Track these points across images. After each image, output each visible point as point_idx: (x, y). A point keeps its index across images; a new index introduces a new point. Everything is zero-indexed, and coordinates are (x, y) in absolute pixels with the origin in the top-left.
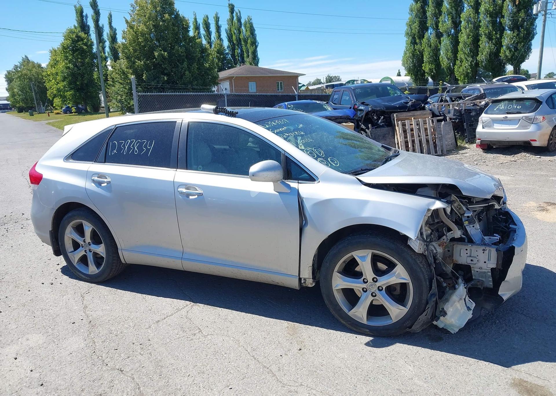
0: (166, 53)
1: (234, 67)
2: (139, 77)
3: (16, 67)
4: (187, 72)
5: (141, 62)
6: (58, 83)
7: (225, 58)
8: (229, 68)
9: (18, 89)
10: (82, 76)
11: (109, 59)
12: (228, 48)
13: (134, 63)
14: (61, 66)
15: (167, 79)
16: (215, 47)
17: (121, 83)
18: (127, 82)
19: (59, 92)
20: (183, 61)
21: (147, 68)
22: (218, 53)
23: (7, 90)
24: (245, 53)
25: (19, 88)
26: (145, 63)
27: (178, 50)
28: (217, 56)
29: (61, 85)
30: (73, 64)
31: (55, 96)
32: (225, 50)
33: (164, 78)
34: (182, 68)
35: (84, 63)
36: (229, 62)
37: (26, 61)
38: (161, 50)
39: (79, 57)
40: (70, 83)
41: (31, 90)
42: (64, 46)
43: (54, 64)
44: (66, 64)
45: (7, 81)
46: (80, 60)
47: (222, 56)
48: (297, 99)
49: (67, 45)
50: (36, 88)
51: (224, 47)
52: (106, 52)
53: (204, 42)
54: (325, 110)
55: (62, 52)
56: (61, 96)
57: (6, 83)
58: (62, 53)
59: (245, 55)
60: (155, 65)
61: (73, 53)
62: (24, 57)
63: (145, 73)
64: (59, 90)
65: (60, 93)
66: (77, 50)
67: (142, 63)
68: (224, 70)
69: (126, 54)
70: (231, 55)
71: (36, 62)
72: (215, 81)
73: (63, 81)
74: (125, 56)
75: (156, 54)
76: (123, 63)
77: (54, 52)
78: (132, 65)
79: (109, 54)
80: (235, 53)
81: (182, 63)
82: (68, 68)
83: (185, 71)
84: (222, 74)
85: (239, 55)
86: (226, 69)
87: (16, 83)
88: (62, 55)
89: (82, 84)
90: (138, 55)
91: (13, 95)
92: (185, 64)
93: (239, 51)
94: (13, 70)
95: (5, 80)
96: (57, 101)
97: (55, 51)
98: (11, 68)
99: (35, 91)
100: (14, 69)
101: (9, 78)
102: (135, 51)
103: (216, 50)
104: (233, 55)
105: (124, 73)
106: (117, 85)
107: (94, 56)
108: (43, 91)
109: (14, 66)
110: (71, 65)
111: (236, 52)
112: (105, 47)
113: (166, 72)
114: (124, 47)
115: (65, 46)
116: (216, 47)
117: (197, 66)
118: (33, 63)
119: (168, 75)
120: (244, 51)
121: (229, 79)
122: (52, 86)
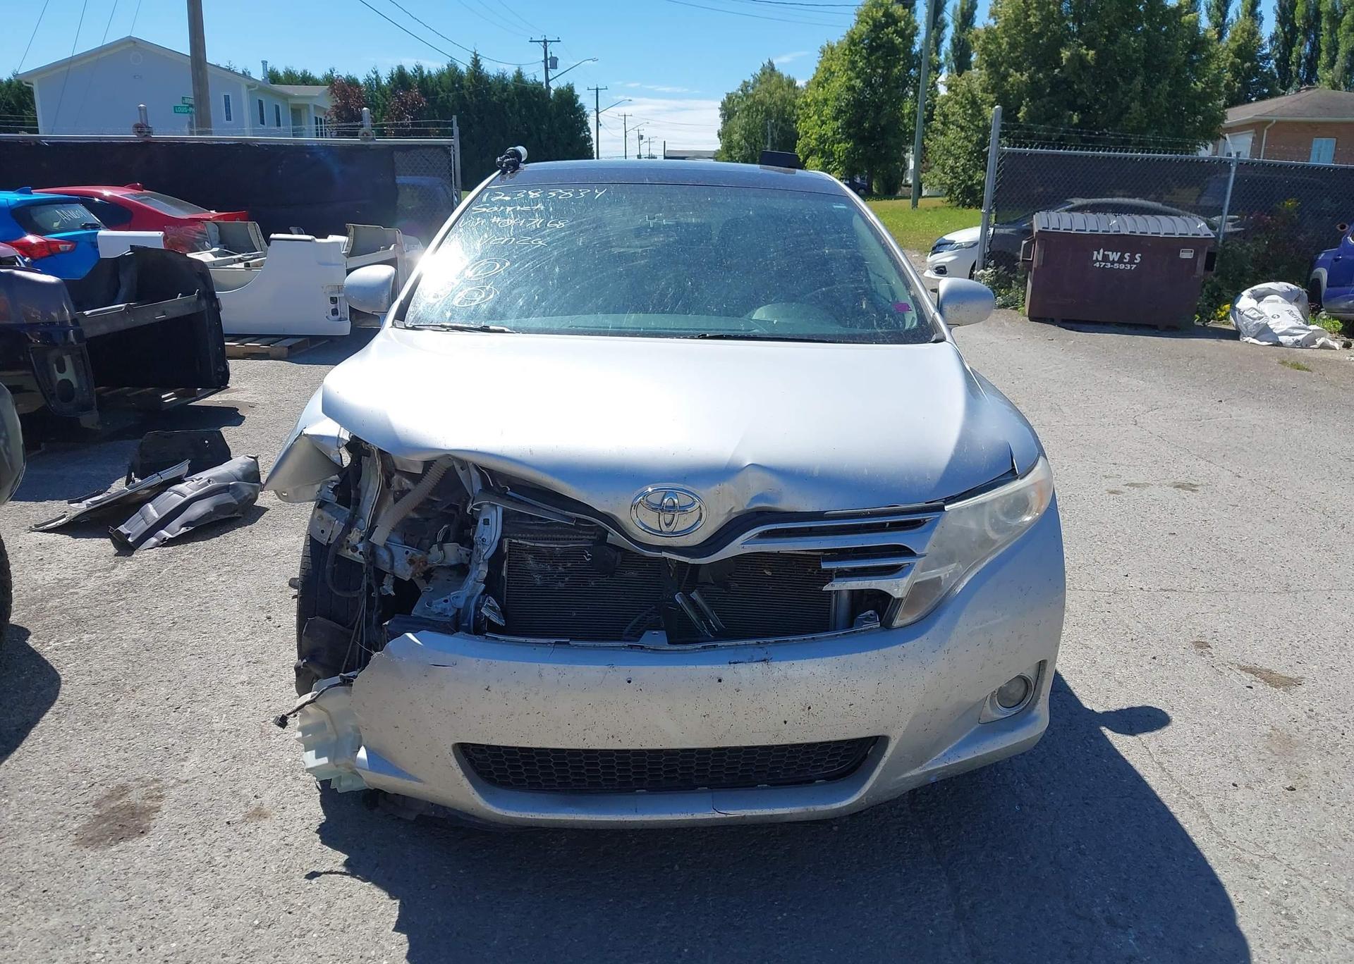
0: (1092, 52)
1: (1278, 95)
2: (1009, 114)
3: (746, 84)
4: (1135, 105)
5: (1022, 75)
6: (823, 123)
7: (1255, 70)
8: (1262, 97)
9: (740, 135)
10: (878, 108)
11: (945, 68)
12: (1271, 42)
13: (1005, 77)
14: (838, 84)
15: (1080, 120)
16: (1233, 39)
17: (962, 128)
18: (978, 126)
19: (821, 143)
20: (1135, 72)
21: (1034, 89)
22: (1237, 55)
23: (719, 135)
24: (1324, 56)
25: (743, 132)
26: (1031, 77)
27: (1126, 45)
28: (1232, 64)
29: (828, 130)
30: (864, 81)
31: (812, 152)
32: (1261, 46)
33: (1071, 117)
34: (1125, 94)
35: (888, 78)
36: (1267, 80)
37: (769, 71)
38: (1081, 45)
39: (881, 63)
40: (849, 124)
41: (765, 137)
42: (852, 38)
43: (824, 79)
44: (850, 79)
45: (722, 115)
46: (880, 71)
47: (1248, 64)
49: (861, 36)
50: (775, 135)
51: (1261, 39)
52: (943, 53)
53: (1205, 23)
55: (847, 52)
56: (824, 152)
57: (721, 120)
58: (845, 55)
59: (1324, 58)
60: (1056, 84)
61: (870, 54)
62: (766, 62)
63: (1027, 103)
64: (822, 140)
65: (822, 147)
66: (879, 47)
67: (1025, 78)
68: (1244, 104)
69: (989, 56)
70: (1276, 61)
71: (785, 75)
72: (1212, 130)
73: (836, 119)
74: (986, 61)
75: (1065, 54)
76: (977, 75)
77: (828, 52)
78: (997, 85)
79: (947, 58)
80: (1291, 53)
81: (1129, 80)
82: (851, 89)
83: (1133, 100)
84: (1236, 115)
85: (1304, 60)
86: (1253, 99)
87: (740, 122)
88: (844, 60)
89: (873, 127)
90: (1018, 57)
91: (727, 147)
92: (1138, 83)
93: (1306, 49)
94: (740, 92)
95: (719, 112)
96: (814, 164)
97: (832, 49)
99: (773, 139)
100: (742, 90)
101: (728, 112)
102: (1013, 46)
103: (1233, 46)
104: (1283, 63)
105: (974, 103)
106: (953, 132)
107: (913, 61)
108: (790, 138)
109: (741, 82)
110: (858, 83)
111: (1294, 55)
112: (942, 41)
113: (1079, 101)
114: (988, 38)
115: (855, 37)
116: (1237, 38)
117: (1168, 88)
118: (781, 76)
119: (1082, 109)
120: (1323, 47)
121: (1256, 126)
122: (810, 130)
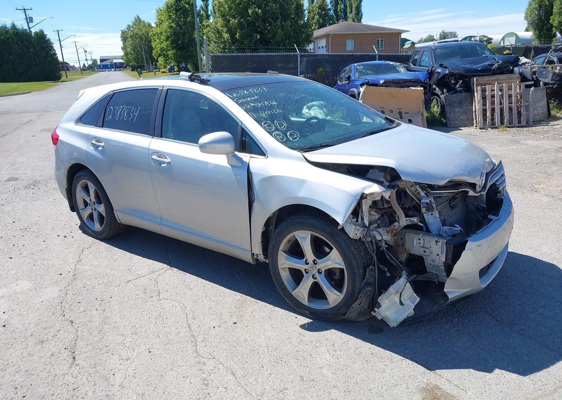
0: (260, 10)
1: (336, 23)
2: (232, 36)
3: (129, 26)
4: (279, 31)
5: (235, 20)
6: (162, 42)
7: (326, 14)
8: (330, 24)
9: (130, 48)
10: (184, 34)
11: (211, 17)
12: (331, 3)
13: (229, 21)
14: (165, 25)
15: (260, 37)
16: (317, 3)
17: (216, 42)
18: (221, 41)
19: (162, 51)
20: (277, 18)
21: (241, 26)
22: (320, 8)
23: (122, 49)
24: (348, 8)
25: (131, 47)
26: (239, 21)
27: (272, 7)
28: (318, 12)
29: (164, 45)
30: (176, 24)
31: (160, 55)
32: (327, 5)
33: (256, 36)
34: (275, 26)
35: (186, 22)
36: (331, 18)
37: (138, 20)
38: (255, 8)
39: (182, 16)
40: (172, 43)
41: (142, 49)
42: (168, 6)
43: (160, 23)
44: (170, 23)
45: (122, 40)
46: (182, 19)
47: (323, 12)
48: (377, 59)
49: (171, 5)
50: (146, 48)
51: (326, 2)
52: (209, 10)
54: (398, 72)
55: (166, 12)
56: (164, 55)
57: (122, 42)
58: (166, 13)
59: (349, 10)
60: (249, 23)
61: (176, 12)
62: (136, 16)
63: (239, 31)
64: (162, 50)
65: (163, 53)
66: (180, 9)
67: (236, 21)
68: (324, 27)
69: (221, 13)
70: (333, 10)
71: (146, 22)
72: (309, 39)
73: (166, 41)
74: (220, 15)
75: (250, 11)
77: (159, 12)
78: (226, 24)
79: (211, 13)
80: (338, 8)
81: (275, 21)
82: (171, 27)
83: (278, 29)
84: (317, 33)
85: (342, 10)
86: (328, 25)
87: (130, 42)
88: (166, 15)
89: (183, 43)
90: (233, 13)
91: (126, 54)
92: (279, 22)
93: (343, 6)
94: (127, 30)
95: (120, 39)
96: (161, 60)
97: (161, 10)
98: (124, 28)
99: (145, 50)
100: (127, 29)
101: (124, 39)
102: (230, 8)
103: (317, 5)
104: (336, 11)
105: (218, 32)
106: (213, 45)
108: (150, 49)
109: (127, 25)
110: (173, 25)
111: (339, 8)
112: (208, 5)
113: (258, 30)
114: (219, 5)
115: (169, 5)
116: (318, 2)
117: (290, 24)
118: (144, 22)
119: (261, 33)
120: (348, 5)
121: (326, 36)
122: (157, 45)
